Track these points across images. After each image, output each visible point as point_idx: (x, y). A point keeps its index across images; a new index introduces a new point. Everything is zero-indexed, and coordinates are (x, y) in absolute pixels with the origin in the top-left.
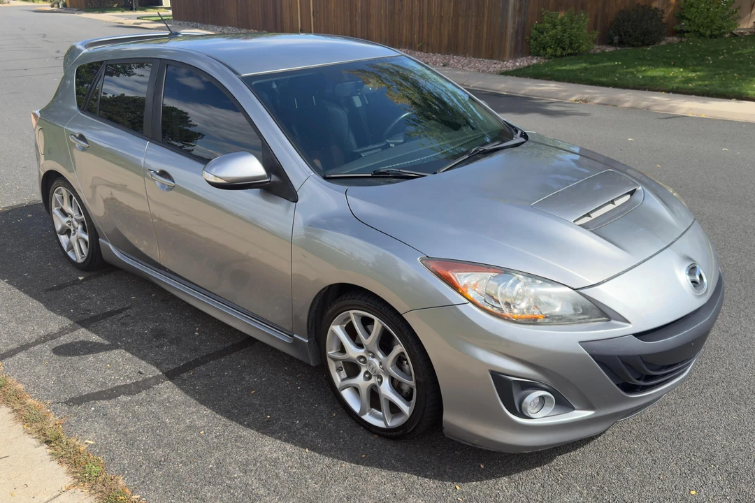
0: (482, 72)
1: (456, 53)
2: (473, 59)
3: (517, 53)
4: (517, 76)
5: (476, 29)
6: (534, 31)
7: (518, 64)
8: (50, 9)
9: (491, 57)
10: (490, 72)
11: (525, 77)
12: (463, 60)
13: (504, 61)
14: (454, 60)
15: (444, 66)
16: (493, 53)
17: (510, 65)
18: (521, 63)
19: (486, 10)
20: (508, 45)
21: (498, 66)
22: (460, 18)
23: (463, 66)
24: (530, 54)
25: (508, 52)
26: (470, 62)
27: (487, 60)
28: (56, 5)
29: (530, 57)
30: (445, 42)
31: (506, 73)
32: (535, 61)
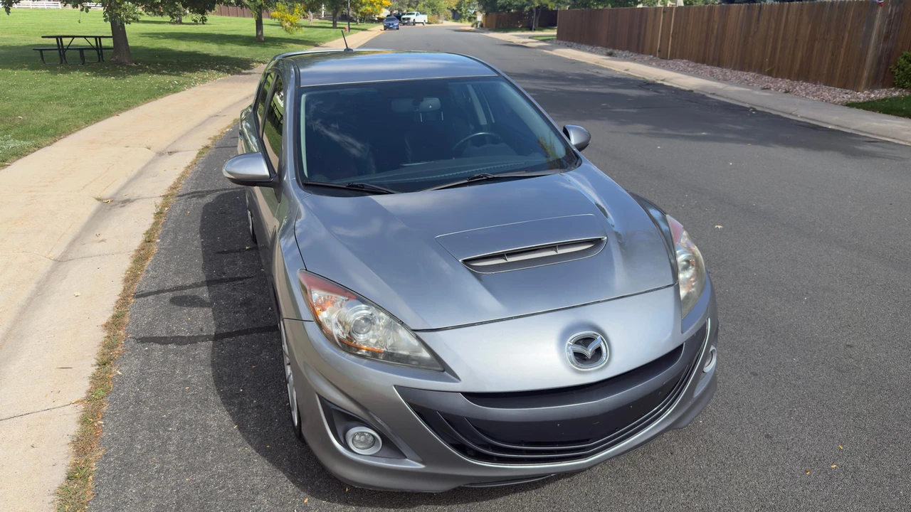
0: (826, 101)
1: (807, 80)
2: (824, 86)
3: (874, 83)
4: (864, 109)
5: (833, 55)
6: (902, 60)
7: (873, 96)
8: (470, 28)
9: (844, 87)
10: (835, 103)
11: (873, 111)
12: (811, 87)
13: (858, 92)
14: (801, 86)
15: (786, 92)
16: (848, 82)
17: (862, 96)
18: (879, 94)
19: (847, 35)
20: (866, 74)
21: (848, 96)
22: (817, 42)
23: (807, 94)
24: (894, 85)
25: (864, 82)
26: (818, 90)
27: (838, 89)
28: (475, 25)
29: (893, 89)
30: (797, 67)
31: (851, 105)
32: (897, 94)
